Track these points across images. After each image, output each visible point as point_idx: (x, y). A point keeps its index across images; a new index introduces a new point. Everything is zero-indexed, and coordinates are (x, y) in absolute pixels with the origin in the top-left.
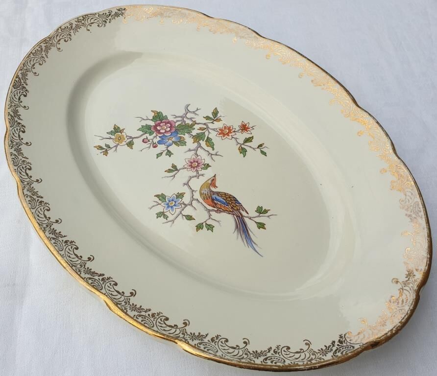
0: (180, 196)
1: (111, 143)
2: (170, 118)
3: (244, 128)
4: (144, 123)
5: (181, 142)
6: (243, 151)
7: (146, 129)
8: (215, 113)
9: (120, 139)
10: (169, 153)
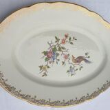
0: (71, 67)
1: (44, 72)
2: (48, 50)
3: (66, 36)
4: (44, 58)
5: (58, 55)
6: (72, 43)
7: (47, 59)
8: (56, 38)
9: (45, 69)
10: (58, 60)
